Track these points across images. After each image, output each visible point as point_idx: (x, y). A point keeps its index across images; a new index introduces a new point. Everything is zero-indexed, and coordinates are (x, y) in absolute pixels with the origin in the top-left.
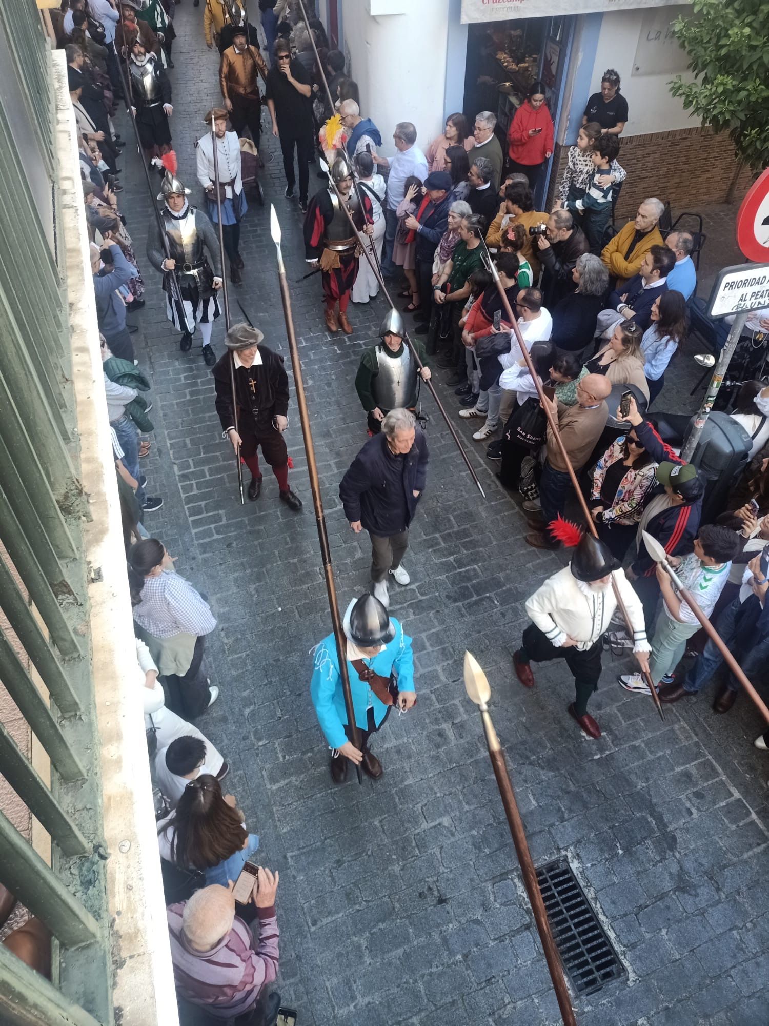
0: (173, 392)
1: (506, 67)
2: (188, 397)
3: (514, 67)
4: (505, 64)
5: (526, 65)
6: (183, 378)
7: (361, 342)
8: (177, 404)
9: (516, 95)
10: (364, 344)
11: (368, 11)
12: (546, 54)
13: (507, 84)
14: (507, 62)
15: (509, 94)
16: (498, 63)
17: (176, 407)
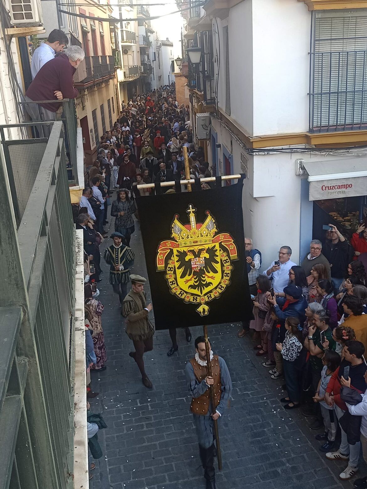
0: (115, 427)
1: (336, 219)
2: (125, 432)
3: (341, 219)
4: (335, 218)
5: (349, 218)
6: (122, 417)
7: (249, 393)
8: (117, 437)
10: (251, 394)
11: (252, 195)
12: (363, 214)
14: (336, 216)
16: (331, 217)
17: (116, 439)
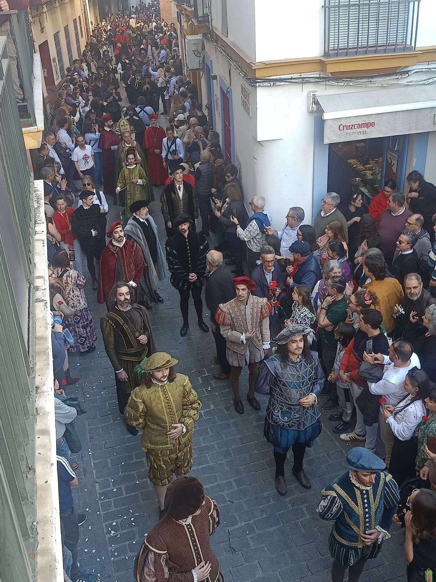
0: (99, 417)
1: (355, 168)
3: (362, 167)
4: (355, 166)
5: (371, 166)
6: (108, 405)
9: (365, 186)
11: (255, 138)
12: (387, 159)
13: (357, 179)
14: (356, 164)
15: (359, 186)
16: (350, 165)
17: (100, 430)
